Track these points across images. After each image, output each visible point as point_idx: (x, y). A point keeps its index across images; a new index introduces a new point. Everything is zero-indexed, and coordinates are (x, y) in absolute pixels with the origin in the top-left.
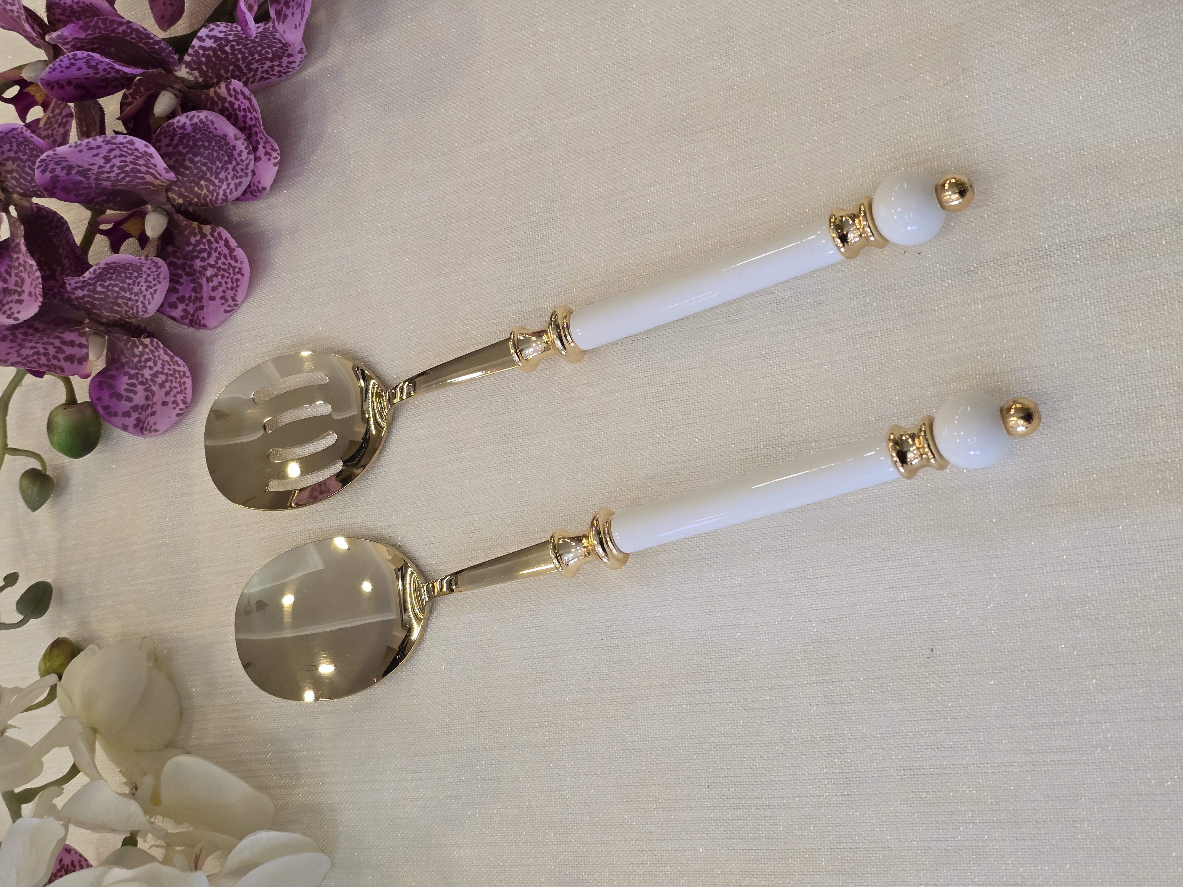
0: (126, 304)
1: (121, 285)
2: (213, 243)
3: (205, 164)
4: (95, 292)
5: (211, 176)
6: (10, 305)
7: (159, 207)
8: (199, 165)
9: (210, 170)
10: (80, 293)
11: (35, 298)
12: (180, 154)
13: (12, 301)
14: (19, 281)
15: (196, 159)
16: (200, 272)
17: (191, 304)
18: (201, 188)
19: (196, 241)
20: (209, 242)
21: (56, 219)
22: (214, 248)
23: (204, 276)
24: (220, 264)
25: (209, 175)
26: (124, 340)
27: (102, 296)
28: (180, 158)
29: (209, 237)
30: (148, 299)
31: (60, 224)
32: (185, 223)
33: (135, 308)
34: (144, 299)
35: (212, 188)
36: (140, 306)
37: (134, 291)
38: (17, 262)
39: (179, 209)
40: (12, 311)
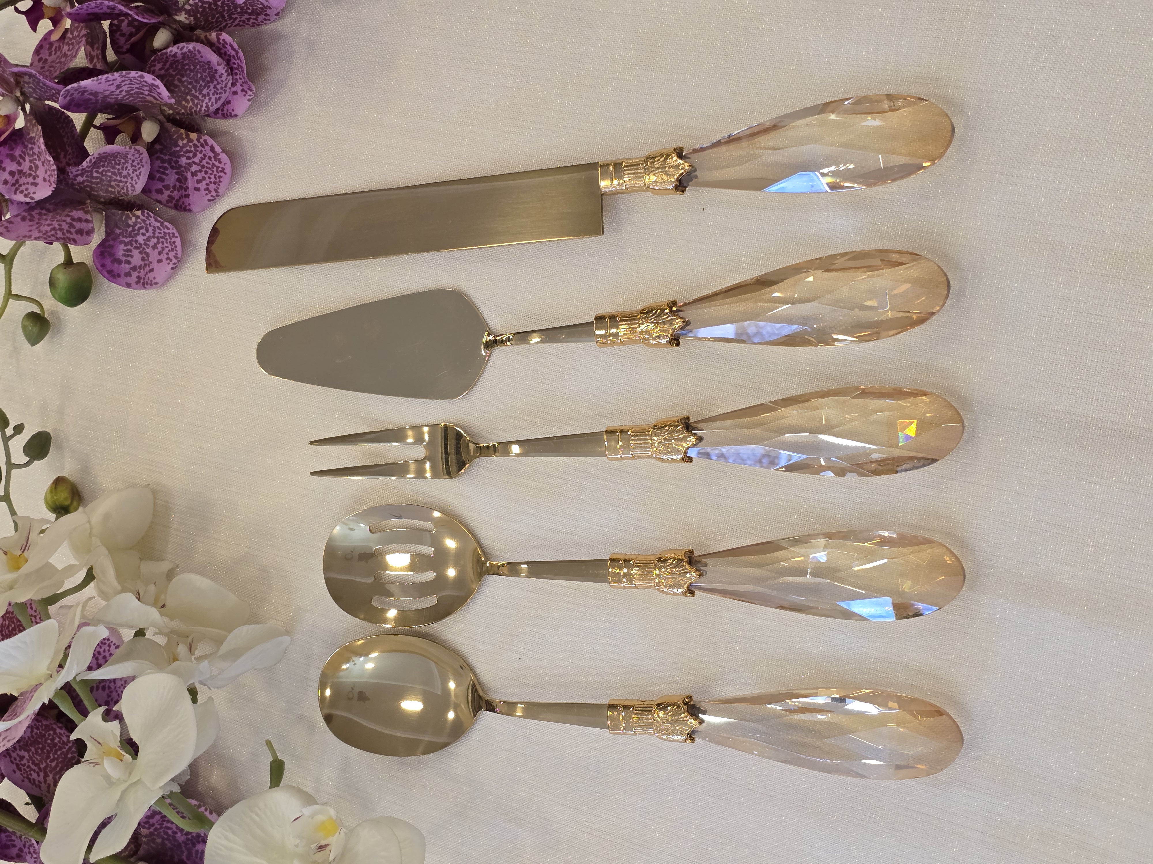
3: (191, 83)
5: (196, 92)
6: (26, 186)
8: (186, 84)
9: (195, 87)
11: (49, 184)
12: (171, 75)
13: (28, 183)
14: (33, 166)
15: (184, 79)
17: (176, 192)
18: (187, 101)
21: (63, 117)
25: (193, 91)
28: (170, 79)
31: (66, 121)
35: (196, 101)
38: (31, 152)
40: (28, 191)
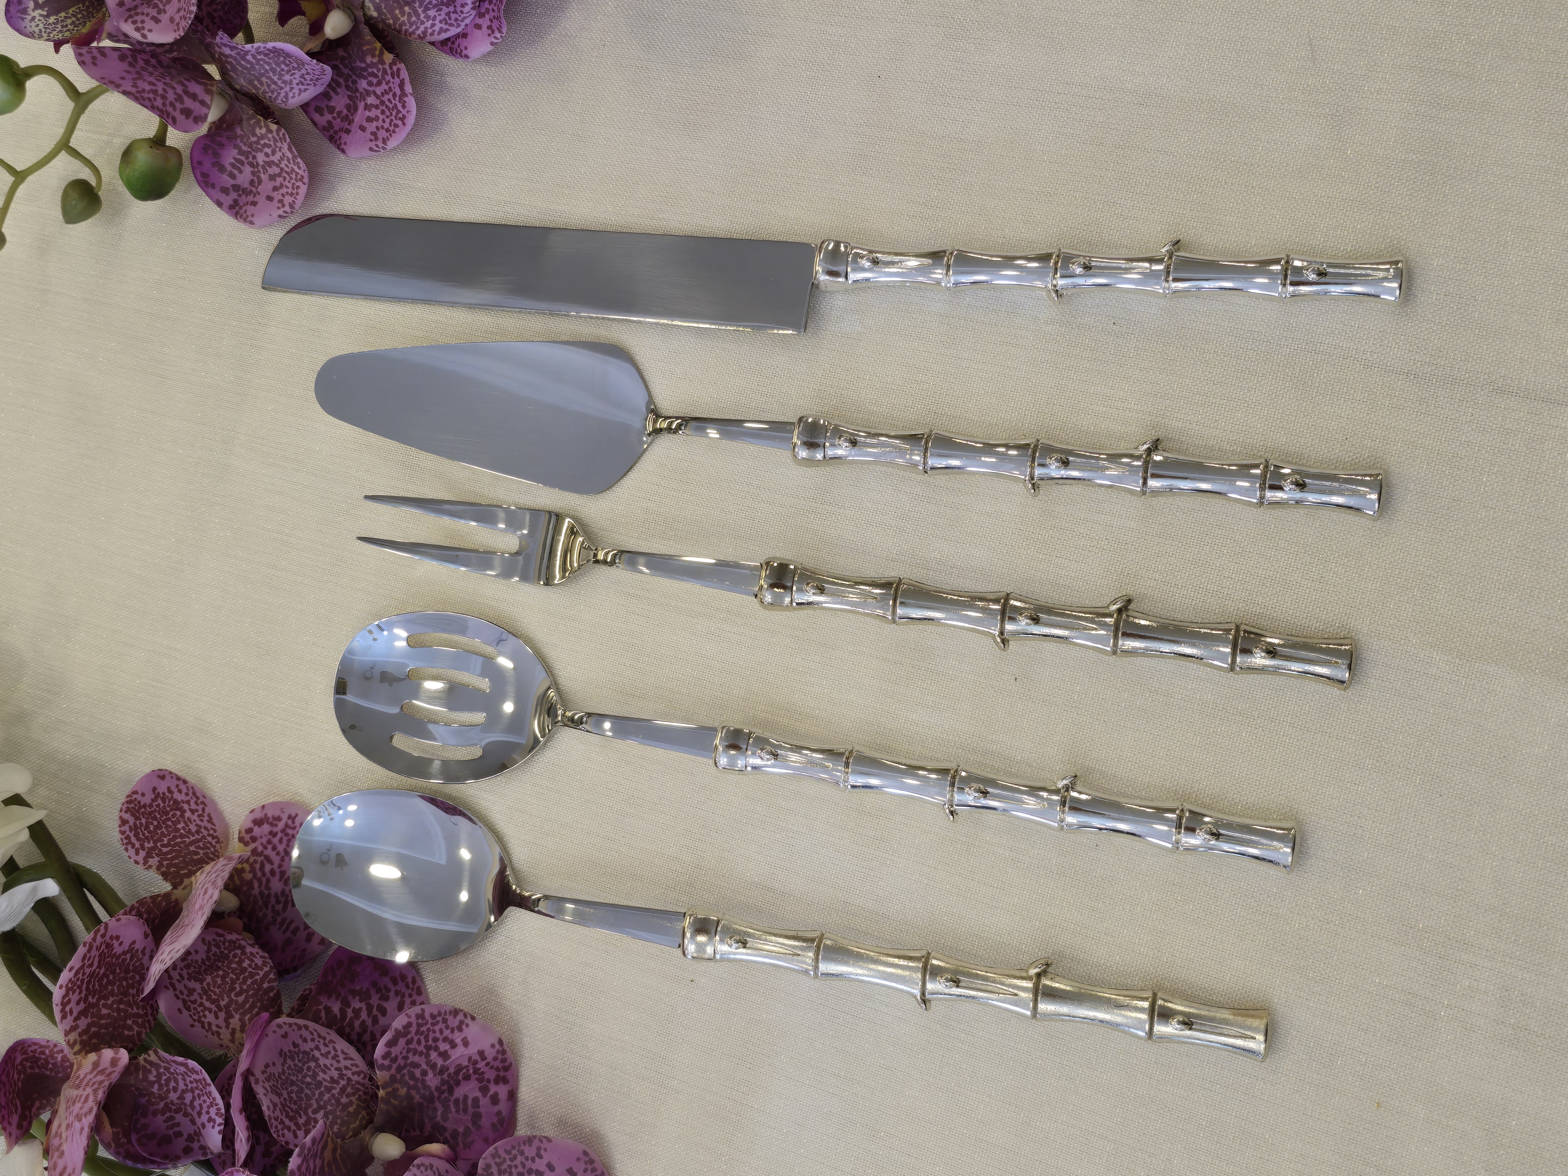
0: (269, 86)
1: (274, 66)
2: (387, 75)
4: (243, 58)
7: (349, 9)
10: (227, 51)
16: (361, 93)
19: (372, 62)
20: (385, 71)
22: (387, 80)
23: (364, 100)
24: (386, 98)
26: (248, 114)
27: (249, 66)
29: (387, 67)
30: (294, 93)
32: (369, 37)
33: (275, 94)
34: (290, 91)
36: (283, 94)
37: (283, 78)
39: (369, 22)
